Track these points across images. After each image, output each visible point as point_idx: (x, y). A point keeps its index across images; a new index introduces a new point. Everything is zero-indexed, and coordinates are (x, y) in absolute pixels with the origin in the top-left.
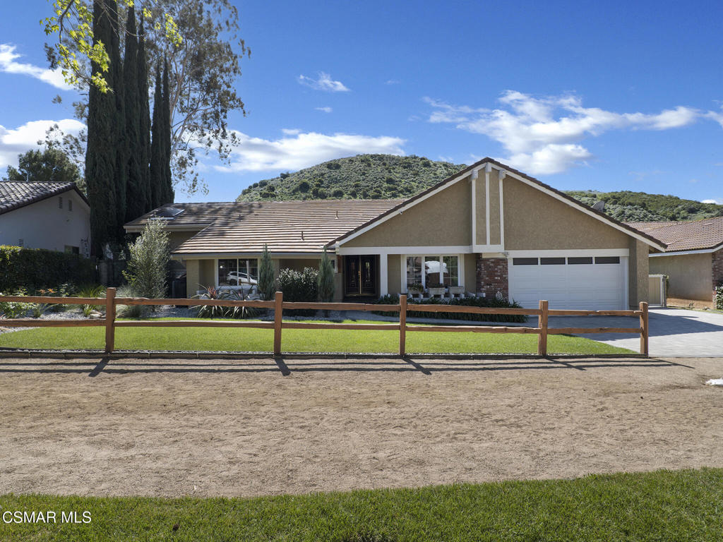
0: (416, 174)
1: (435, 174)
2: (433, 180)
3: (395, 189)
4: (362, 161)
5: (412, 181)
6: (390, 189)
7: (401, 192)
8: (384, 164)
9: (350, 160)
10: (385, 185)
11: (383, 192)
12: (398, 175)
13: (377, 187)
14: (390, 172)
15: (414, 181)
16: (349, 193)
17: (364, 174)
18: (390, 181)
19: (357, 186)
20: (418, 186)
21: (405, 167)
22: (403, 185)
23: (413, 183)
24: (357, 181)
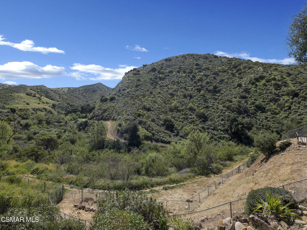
0: (211, 61)
1: (221, 61)
2: (220, 63)
3: (200, 68)
4: (182, 57)
5: (209, 65)
6: (197, 69)
7: (204, 70)
8: (194, 58)
9: (176, 57)
10: (195, 67)
11: (194, 70)
12: (201, 62)
13: (191, 68)
14: (197, 61)
15: (210, 65)
16: (176, 71)
17: (183, 62)
18: (197, 65)
19: (180, 68)
20: (212, 67)
21: (204, 59)
22: (204, 66)
23: (210, 66)
24: (180, 66)
